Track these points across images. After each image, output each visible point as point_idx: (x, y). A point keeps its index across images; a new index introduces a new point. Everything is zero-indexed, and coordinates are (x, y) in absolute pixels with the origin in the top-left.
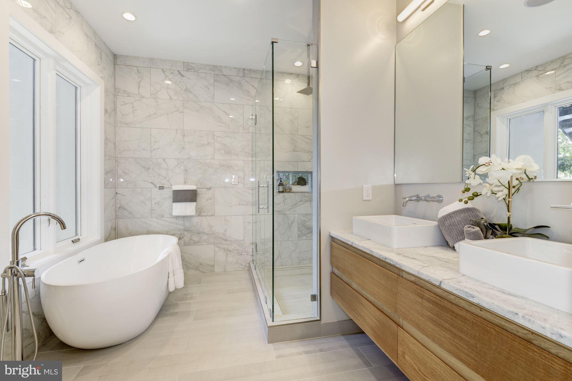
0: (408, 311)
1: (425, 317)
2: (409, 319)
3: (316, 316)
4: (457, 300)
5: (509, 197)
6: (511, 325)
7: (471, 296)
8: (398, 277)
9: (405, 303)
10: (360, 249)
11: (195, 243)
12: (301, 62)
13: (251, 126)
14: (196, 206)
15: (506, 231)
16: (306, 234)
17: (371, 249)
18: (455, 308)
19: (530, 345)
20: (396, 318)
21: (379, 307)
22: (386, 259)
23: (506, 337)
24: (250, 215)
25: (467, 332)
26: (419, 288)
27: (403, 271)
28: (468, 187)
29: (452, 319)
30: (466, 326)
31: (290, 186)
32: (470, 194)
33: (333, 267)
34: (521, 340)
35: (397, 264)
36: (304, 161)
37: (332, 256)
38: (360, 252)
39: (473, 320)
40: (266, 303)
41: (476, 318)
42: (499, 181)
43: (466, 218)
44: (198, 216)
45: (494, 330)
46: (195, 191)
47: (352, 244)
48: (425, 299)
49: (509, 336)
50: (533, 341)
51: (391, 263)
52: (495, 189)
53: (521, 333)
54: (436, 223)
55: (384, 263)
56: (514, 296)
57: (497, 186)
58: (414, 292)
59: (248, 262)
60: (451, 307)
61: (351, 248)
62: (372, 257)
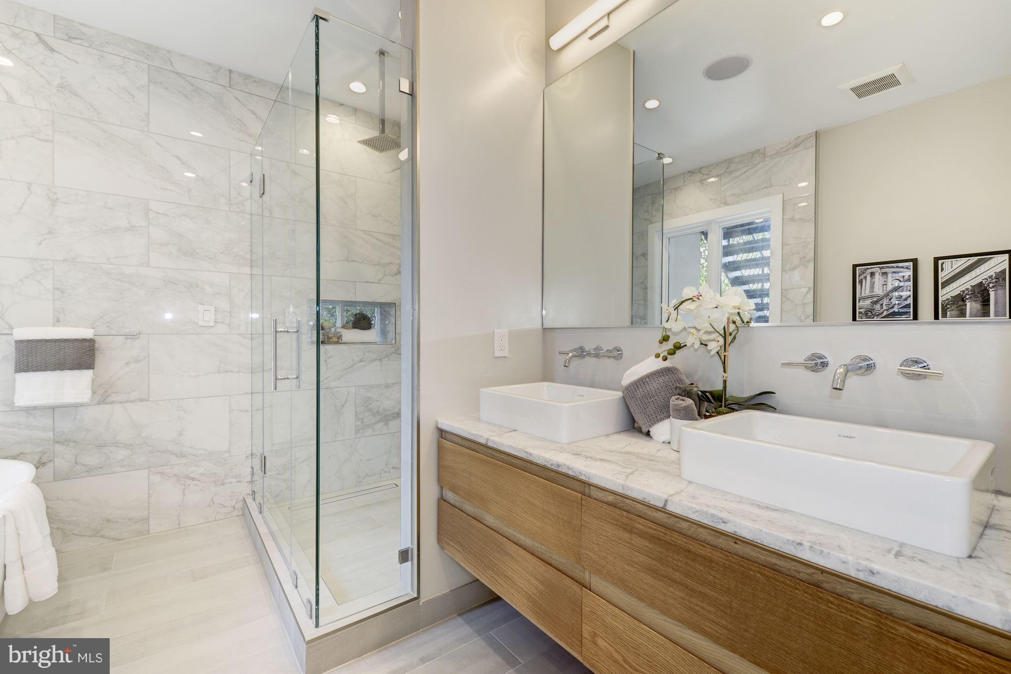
0: (603, 558)
1: (636, 566)
2: (605, 572)
3: (409, 590)
4: (692, 530)
5: (725, 350)
6: (787, 562)
7: (721, 521)
8: (583, 497)
9: (598, 544)
10: (504, 450)
11: (90, 471)
12: (365, 85)
13: (248, 199)
14: (93, 380)
15: (721, 402)
16: (371, 424)
17: (527, 450)
18: (693, 543)
19: (822, 592)
20: (577, 573)
21: (543, 557)
22: (558, 467)
23: (783, 585)
24: (247, 393)
25: (715, 582)
26: (625, 513)
27: (593, 486)
28: (667, 334)
29: (686, 563)
30: (713, 573)
31: (339, 330)
32: (669, 345)
33: (442, 487)
34: (808, 587)
35: (581, 474)
36: (367, 282)
37: (441, 467)
38: (503, 456)
39: (724, 561)
40: (296, 587)
41: (730, 558)
42: (711, 324)
43: (667, 384)
44: (99, 403)
45: (761, 575)
46: (92, 341)
47: (486, 442)
48: (635, 533)
49: (788, 582)
50: (823, 584)
51: (570, 473)
52: (705, 337)
53: (804, 573)
54: (620, 394)
55: (552, 474)
56: (776, 510)
57: (707, 333)
58: (615, 523)
59: (241, 498)
60: (686, 543)
61: (485, 449)
62: (529, 464)
